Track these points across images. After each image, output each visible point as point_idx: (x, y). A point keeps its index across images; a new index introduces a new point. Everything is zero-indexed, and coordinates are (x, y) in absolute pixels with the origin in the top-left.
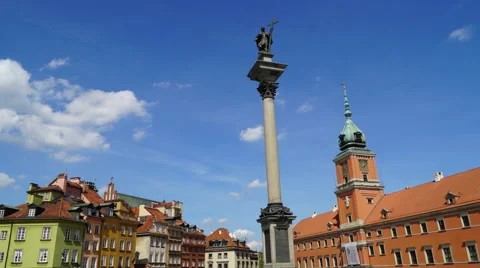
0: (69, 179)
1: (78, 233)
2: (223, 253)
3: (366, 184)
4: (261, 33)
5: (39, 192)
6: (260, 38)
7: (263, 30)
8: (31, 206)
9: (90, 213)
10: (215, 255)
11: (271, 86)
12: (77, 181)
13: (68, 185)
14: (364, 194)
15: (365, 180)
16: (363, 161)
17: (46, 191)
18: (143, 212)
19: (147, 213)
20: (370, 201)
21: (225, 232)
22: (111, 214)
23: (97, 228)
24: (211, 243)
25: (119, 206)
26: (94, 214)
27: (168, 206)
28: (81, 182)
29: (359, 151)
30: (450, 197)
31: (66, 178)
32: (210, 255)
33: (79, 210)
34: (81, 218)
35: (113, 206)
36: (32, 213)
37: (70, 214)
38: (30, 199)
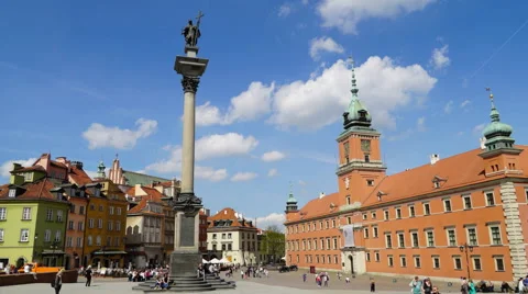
0: (52, 159)
1: (60, 214)
2: (227, 233)
3: (368, 165)
4: (188, 25)
5: (20, 172)
6: (187, 30)
7: (191, 23)
8: (11, 187)
9: (74, 194)
10: (219, 235)
11: (191, 80)
12: (62, 161)
13: (51, 164)
14: (364, 176)
15: (367, 160)
16: (366, 141)
17: (29, 171)
18: (139, 192)
19: (143, 193)
20: (370, 182)
21: (231, 212)
22: (98, 195)
23: (82, 209)
24: (216, 224)
25: (106, 186)
26: (78, 194)
27: (167, 186)
28: (66, 162)
29: (363, 131)
30: (437, 181)
31: (49, 157)
32: (214, 235)
33: (62, 191)
34: (64, 198)
35: (99, 186)
36: (12, 193)
37: (52, 195)
38: (12, 180)
